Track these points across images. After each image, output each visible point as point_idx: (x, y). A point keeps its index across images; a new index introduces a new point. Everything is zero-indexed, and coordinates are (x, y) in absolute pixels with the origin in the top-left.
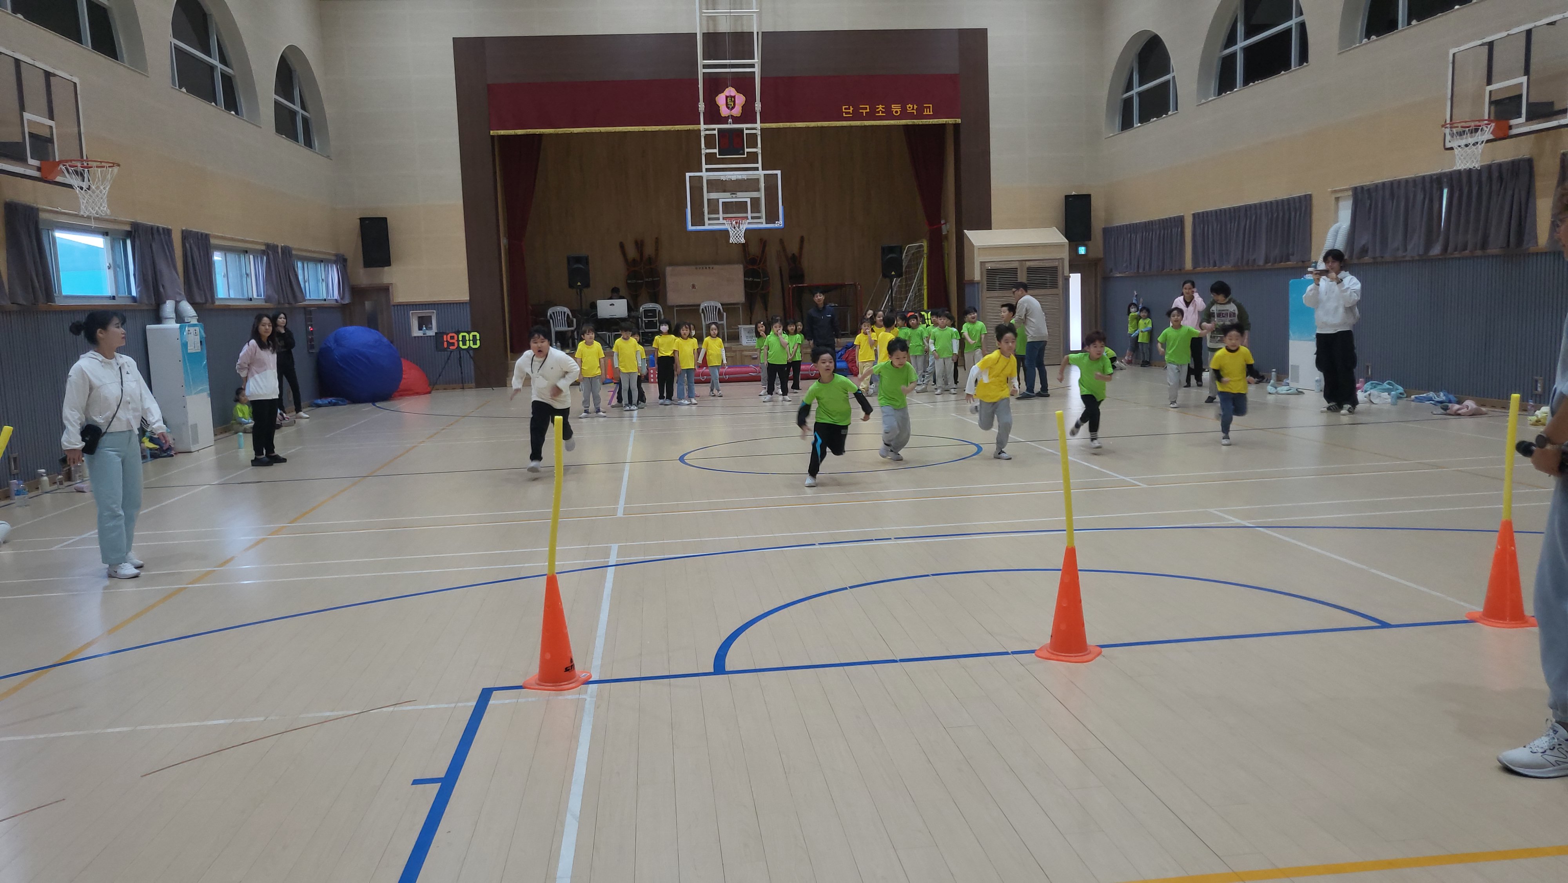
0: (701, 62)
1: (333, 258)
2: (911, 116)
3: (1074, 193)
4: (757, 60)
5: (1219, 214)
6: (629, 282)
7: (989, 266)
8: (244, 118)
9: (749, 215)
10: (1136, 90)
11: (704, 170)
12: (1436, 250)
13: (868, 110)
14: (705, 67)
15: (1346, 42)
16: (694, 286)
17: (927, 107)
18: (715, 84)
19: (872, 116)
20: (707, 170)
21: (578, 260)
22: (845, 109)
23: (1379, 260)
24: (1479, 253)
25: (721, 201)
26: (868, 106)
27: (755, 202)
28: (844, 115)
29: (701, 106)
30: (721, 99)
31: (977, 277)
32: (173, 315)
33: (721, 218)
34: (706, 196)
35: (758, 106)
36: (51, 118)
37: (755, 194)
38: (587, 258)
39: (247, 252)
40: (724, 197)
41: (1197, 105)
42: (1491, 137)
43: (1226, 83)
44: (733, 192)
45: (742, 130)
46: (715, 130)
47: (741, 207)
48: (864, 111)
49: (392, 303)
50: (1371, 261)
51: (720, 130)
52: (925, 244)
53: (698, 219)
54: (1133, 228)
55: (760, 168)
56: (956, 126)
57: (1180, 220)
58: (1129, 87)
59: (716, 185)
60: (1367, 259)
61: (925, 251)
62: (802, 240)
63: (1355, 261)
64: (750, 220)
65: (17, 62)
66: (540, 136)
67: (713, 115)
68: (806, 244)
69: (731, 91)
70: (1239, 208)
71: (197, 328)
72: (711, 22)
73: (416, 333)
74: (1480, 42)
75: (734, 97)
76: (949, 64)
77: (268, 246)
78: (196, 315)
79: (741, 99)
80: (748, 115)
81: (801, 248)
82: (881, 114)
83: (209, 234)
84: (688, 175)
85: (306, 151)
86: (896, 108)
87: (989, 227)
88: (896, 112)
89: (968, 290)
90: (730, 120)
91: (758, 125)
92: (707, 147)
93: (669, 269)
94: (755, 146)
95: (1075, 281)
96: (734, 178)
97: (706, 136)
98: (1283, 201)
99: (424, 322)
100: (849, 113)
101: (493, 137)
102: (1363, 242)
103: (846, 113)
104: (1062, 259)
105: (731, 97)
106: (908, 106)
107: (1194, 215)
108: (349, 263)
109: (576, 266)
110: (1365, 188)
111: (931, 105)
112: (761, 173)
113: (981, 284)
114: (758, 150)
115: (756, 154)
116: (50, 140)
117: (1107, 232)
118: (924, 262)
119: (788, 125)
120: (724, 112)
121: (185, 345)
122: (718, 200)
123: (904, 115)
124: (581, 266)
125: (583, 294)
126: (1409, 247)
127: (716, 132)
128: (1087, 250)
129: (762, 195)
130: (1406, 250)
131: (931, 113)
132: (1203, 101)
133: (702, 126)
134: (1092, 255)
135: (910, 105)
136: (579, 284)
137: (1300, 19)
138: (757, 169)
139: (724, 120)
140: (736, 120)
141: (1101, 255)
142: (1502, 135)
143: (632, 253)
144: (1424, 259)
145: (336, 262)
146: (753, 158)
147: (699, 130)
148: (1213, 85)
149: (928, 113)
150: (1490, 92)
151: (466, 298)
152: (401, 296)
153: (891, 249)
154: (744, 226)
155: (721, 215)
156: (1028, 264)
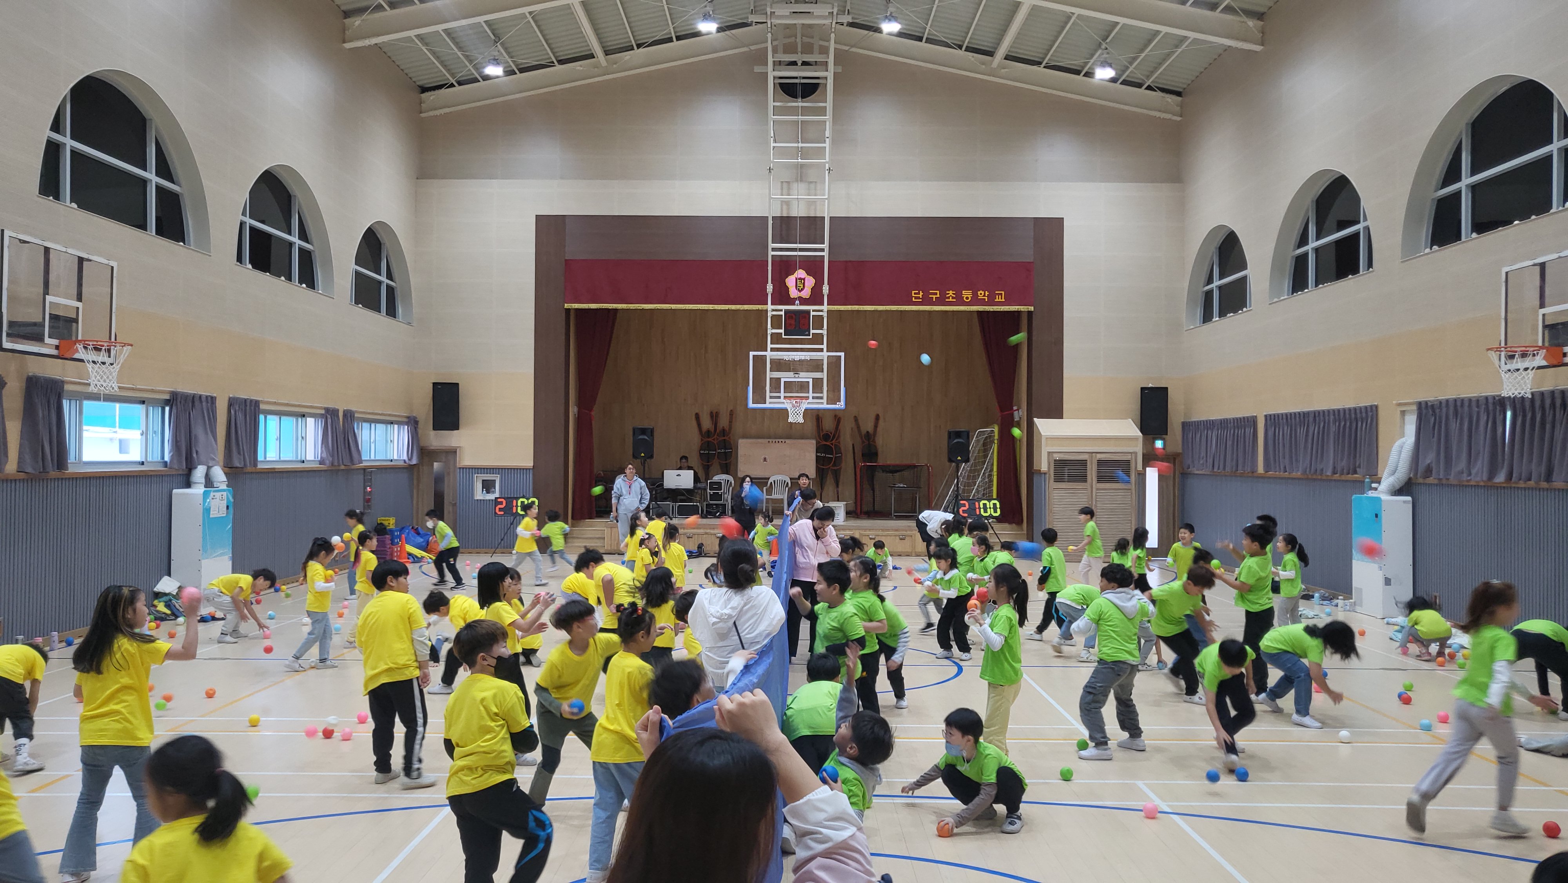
0: (771, 245)
1: (405, 420)
2: (982, 303)
3: (1150, 385)
4: (826, 246)
5: (1289, 418)
6: (702, 452)
7: (1057, 457)
8: (320, 292)
9: (811, 394)
10: (1217, 283)
11: (769, 349)
12: (1500, 478)
13: (938, 296)
14: (774, 249)
15: (1409, 251)
16: (765, 459)
17: (999, 294)
18: (785, 267)
19: (941, 301)
20: (772, 350)
21: (643, 431)
22: (915, 294)
23: (1444, 482)
24: (1544, 485)
25: (783, 381)
26: (938, 292)
27: (818, 383)
28: (914, 300)
29: (770, 288)
30: (790, 281)
31: (1044, 467)
32: (203, 480)
33: (782, 397)
34: (769, 375)
35: (826, 289)
36: (79, 298)
37: (817, 375)
38: (652, 431)
39: (304, 416)
40: (786, 377)
41: (1270, 304)
42: (1544, 363)
43: (1299, 283)
44: (796, 371)
45: (808, 312)
46: (781, 310)
47: (803, 387)
48: (934, 296)
49: (458, 465)
50: (1436, 482)
51: (786, 312)
52: (996, 429)
53: (760, 397)
54: (1210, 425)
55: (825, 350)
56: (1030, 313)
57: (1252, 421)
58: (1210, 280)
59: (779, 365)
60: (1431, 480)
61: (996, 437)
62: (877, 418)
63: (1421, 480)
64: (811, 400)
65: (47, 250)
66: (616, 310)
67: (782, 296)
68: (881, 422)
69: (801, 273)
70: (1308, 413)
71: (225, 494)
72: (785, 207)
73: (479, 494)
74: (1531, 263)
75: (804, 279)
76: (1024, 252)
77: (327, 410)
78: (226, 480)
79: (810, 282)
80: (816, 298)
81: (876, 426)
82: (951, 300)
83: (259, 401)
84: (752, 354)
85: (389, 320)
86: (967, 294)
87: (1060, 416)
88: (967, 298)
89: (1036, 479)
90: (797, 302)
91: (825, 307)
92: (773, 327)
93: (741, 442)
94: (821, 328)
95: (1152, 475)
96: (797, 358)
97: (773, 316)
98: (1350, 409)
99: (488, 486)
100: (919, 298)
101: (568, 310)
102: (1428, 461)
103: (916, 298)
104: (1136, 453)
105: (800, 279)
106: (979, 293)
107: (1266, 416)
108: (420, 425)
109: (641, 437)
110: (1430, 404)
111: (1003, 292)
112: (825, 355)
113: (1047, 475)
114: (824, 332)
115: (822, 335)
116: (76, 321)
117: (1186, 426)
118: (995, 447)
119: (856, 308)
120: (793, 293)
121: (207, 511)
122: (780, 379)
123: (975, 301)
124: (646, 438)
125: (646, 465)
126: (1474, 472)
127: (783, 313)
128: (1165, 444)
129: (824, 375)
130: (1470, 474)
131: (1003, 300)
132: (1276, 300)
133: (770, 307)
134: (1171, 449)
135: (981, 292)
136: (643, 455)
137: (1365, 224)
138: (821, 350)
139: (792, 302)
140: (803, 301)
141: (1181, 451)
142: (1555, 363)
143: (707, 424)
144: (1489, 486)
145: (407, 423)
146: (818, 339)
147: (767, 311)
148: (1287, 283)
149: (1000, 300)
150: (1544, 315)
151: (530, 464)
152: (467, 459)
153: (958, 434)
154: (805, 405)
155: (782, 394)
156: (1099, 456)
